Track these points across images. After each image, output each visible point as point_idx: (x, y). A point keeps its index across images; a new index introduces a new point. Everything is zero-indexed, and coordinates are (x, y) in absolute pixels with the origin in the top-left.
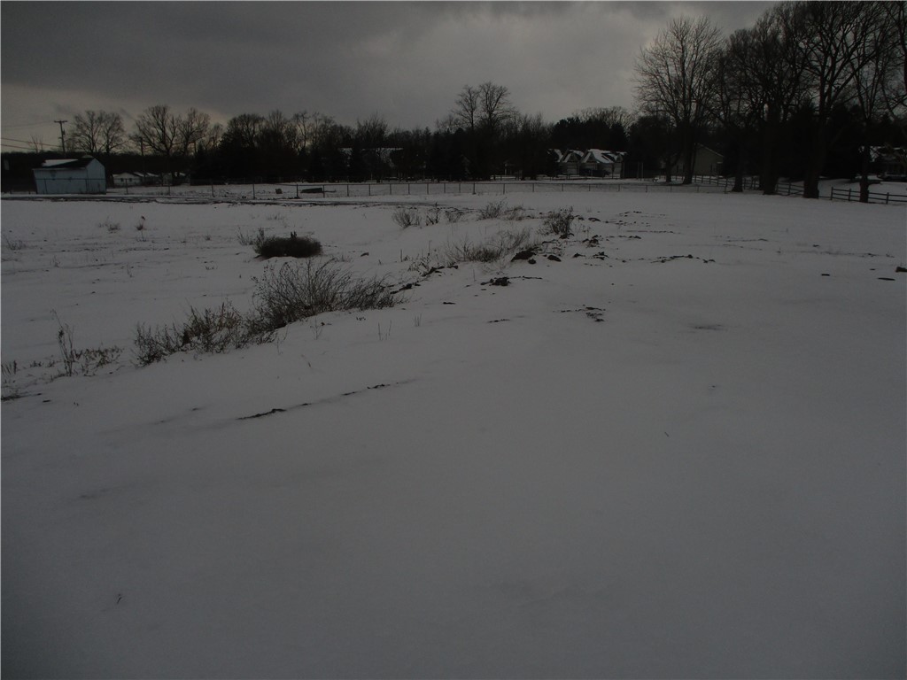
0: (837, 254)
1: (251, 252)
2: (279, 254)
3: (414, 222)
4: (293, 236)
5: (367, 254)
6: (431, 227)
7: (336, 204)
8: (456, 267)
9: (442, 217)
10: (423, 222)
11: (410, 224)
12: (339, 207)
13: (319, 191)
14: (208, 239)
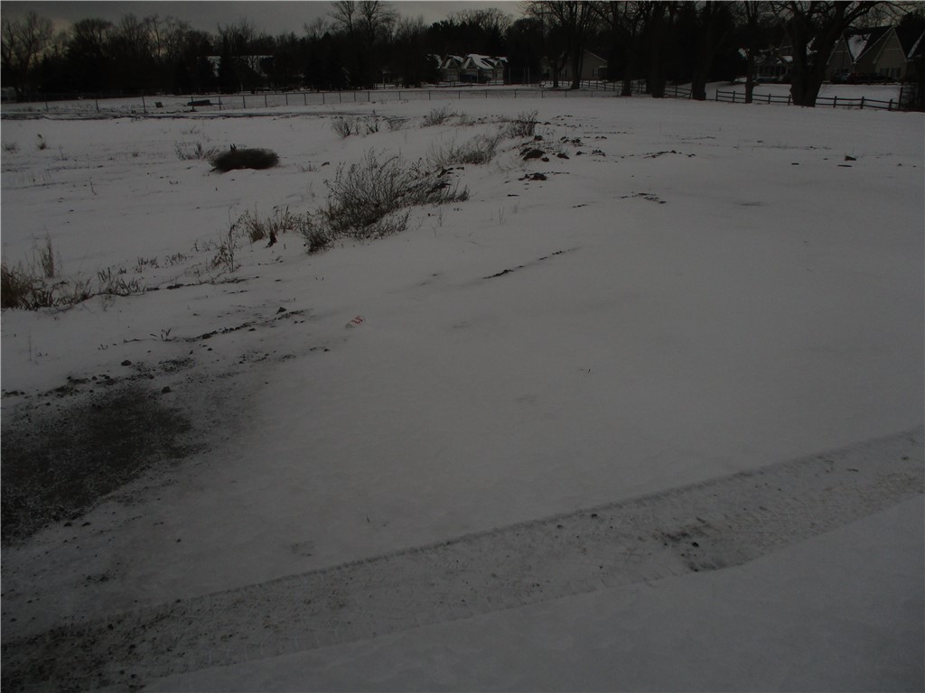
0: (785, 147)
1: (207, 165)
3: (353, 130)
4: (233, 149)
5: (328, 163)
6: (372, 136)
7: (250, 116)
8: (463, 168)
9: (383, 125)
10: (363, 130)
11: (349, 134)
12: (255, 118)
13: (207, 103)
14: (136, 155)
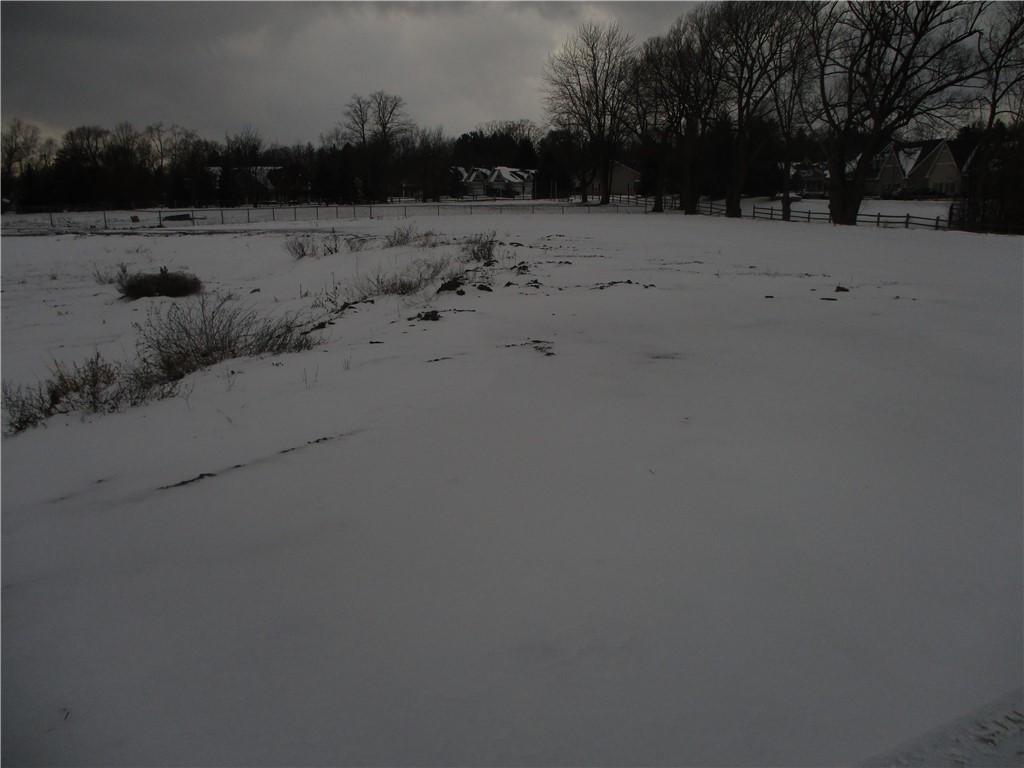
1: (114, 292)
2: (149, 294)
3: (309, 252)
4: (164, 271)
5: (258, 290)
6: (330, 257)
7: (211, 233)
8: (372, 302)
9: (342, 245)
10: (320, 251)
11: (304, 254)
12: (215, 236)
13: (186, 218)
14: (54, 278)
